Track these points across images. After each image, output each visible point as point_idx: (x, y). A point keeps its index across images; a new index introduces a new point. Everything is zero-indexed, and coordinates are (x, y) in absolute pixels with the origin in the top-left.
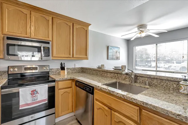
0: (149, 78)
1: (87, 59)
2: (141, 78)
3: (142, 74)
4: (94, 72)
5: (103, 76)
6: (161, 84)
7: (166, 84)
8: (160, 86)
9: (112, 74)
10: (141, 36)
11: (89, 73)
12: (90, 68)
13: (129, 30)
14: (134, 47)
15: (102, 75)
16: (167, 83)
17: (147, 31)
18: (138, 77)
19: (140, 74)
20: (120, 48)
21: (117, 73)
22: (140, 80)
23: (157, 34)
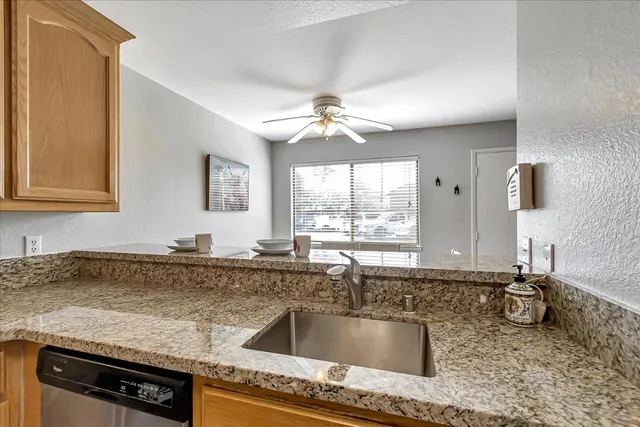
0: (406, 280)
1: (111, 205)
2: (379, 283)
3: (385, 269)
4: (160, 271)
5: (211, 289)
6: (445, 298)
7: (459, 295)
8: (441, 305)
9: (257, 277)
10: (323, 132)
11: (126, 282)
12: (135, 255)
13: (285, 107)
14: (292, 169)
15: (205, 285)
16: (463, 293)
17: (341, 120)
18: (369, 281)
19: (379, 268)
20: (248, 167)
21: (281, 272)
22: (376, 292)
23: (363, 134)
